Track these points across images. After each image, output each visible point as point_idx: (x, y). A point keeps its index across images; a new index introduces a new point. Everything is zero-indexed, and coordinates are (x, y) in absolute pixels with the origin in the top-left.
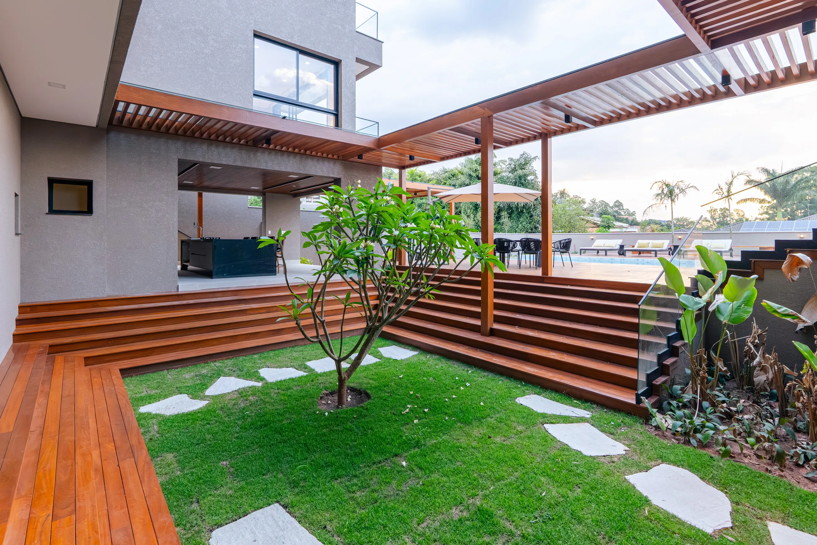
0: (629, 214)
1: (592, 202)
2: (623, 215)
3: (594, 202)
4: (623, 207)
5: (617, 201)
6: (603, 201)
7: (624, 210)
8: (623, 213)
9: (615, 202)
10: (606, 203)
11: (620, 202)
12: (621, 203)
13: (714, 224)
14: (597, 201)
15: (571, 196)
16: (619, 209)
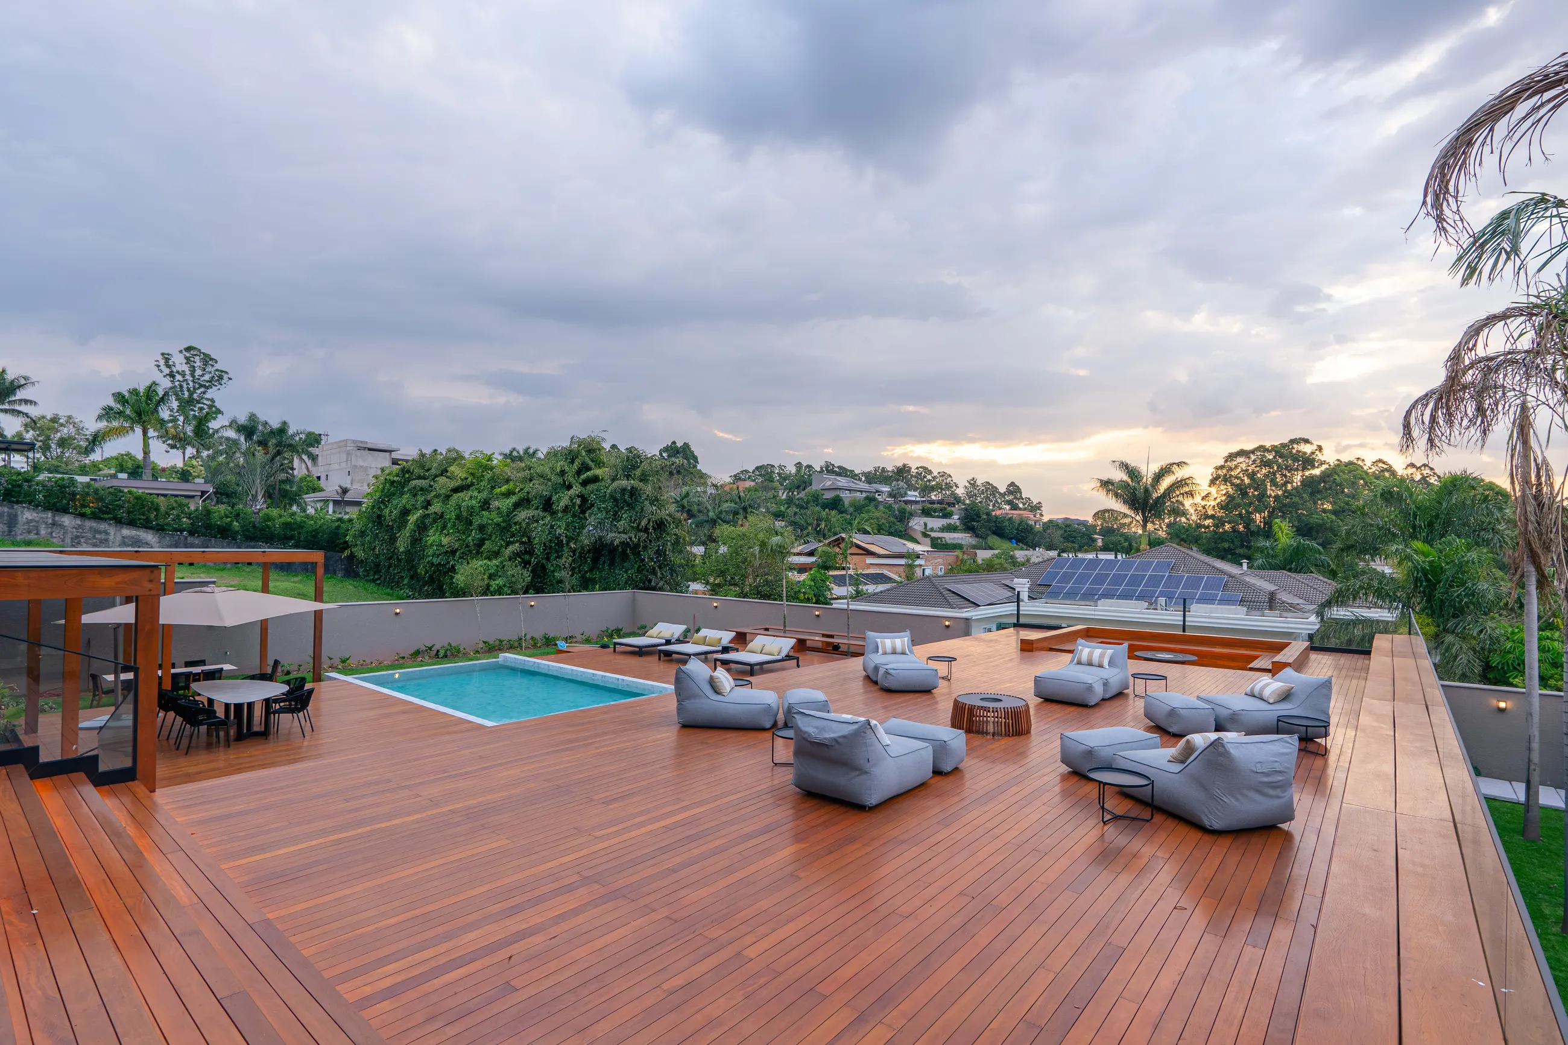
0: (1032, 507)
1: (970, 484)
2: (1020, 509)
3: (973, 483)
4: (1021, 493)
5: (1012, 484)
6: (988, 483)
7: (1023, 499)
8: (1021, 506)
9: (1008, 486)
10: (993, 487)
11: (1016, 486)
12: (1018, 487)
13: (1162, 528)
14: (979, 483)
15: (935, 474)
16: (1015, 498)
